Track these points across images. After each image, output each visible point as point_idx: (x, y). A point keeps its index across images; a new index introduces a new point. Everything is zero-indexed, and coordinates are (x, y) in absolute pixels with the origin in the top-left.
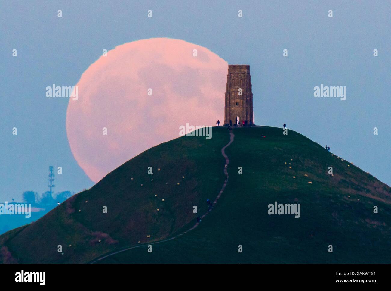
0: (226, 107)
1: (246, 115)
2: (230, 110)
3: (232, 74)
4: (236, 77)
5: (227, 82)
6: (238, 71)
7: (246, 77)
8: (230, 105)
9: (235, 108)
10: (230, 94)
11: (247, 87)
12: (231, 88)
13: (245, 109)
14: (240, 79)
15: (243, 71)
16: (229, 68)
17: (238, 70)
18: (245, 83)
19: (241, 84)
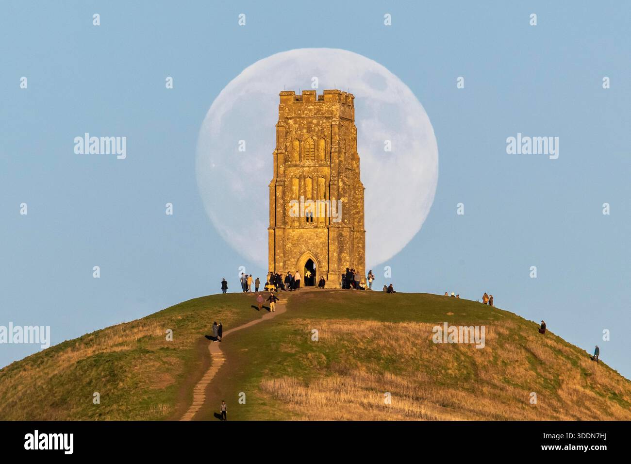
0: (274, 227)
1: (339, 255)
2: (285, 239)
3: (291, 122)
4: (305, 131)
5: (275, 147)
6: (310, 110)
7: (336, 130)
8: (285, 223)
9: (302, 230)
10: (284, 186)
11: (341, 161)
12: (290, 166)
13: (333, 234)
14: (318, 137)
15: (328, 111)
16: (282, 101)
17: (311, 107)
18: (335, 147)
19: (322, 154)
